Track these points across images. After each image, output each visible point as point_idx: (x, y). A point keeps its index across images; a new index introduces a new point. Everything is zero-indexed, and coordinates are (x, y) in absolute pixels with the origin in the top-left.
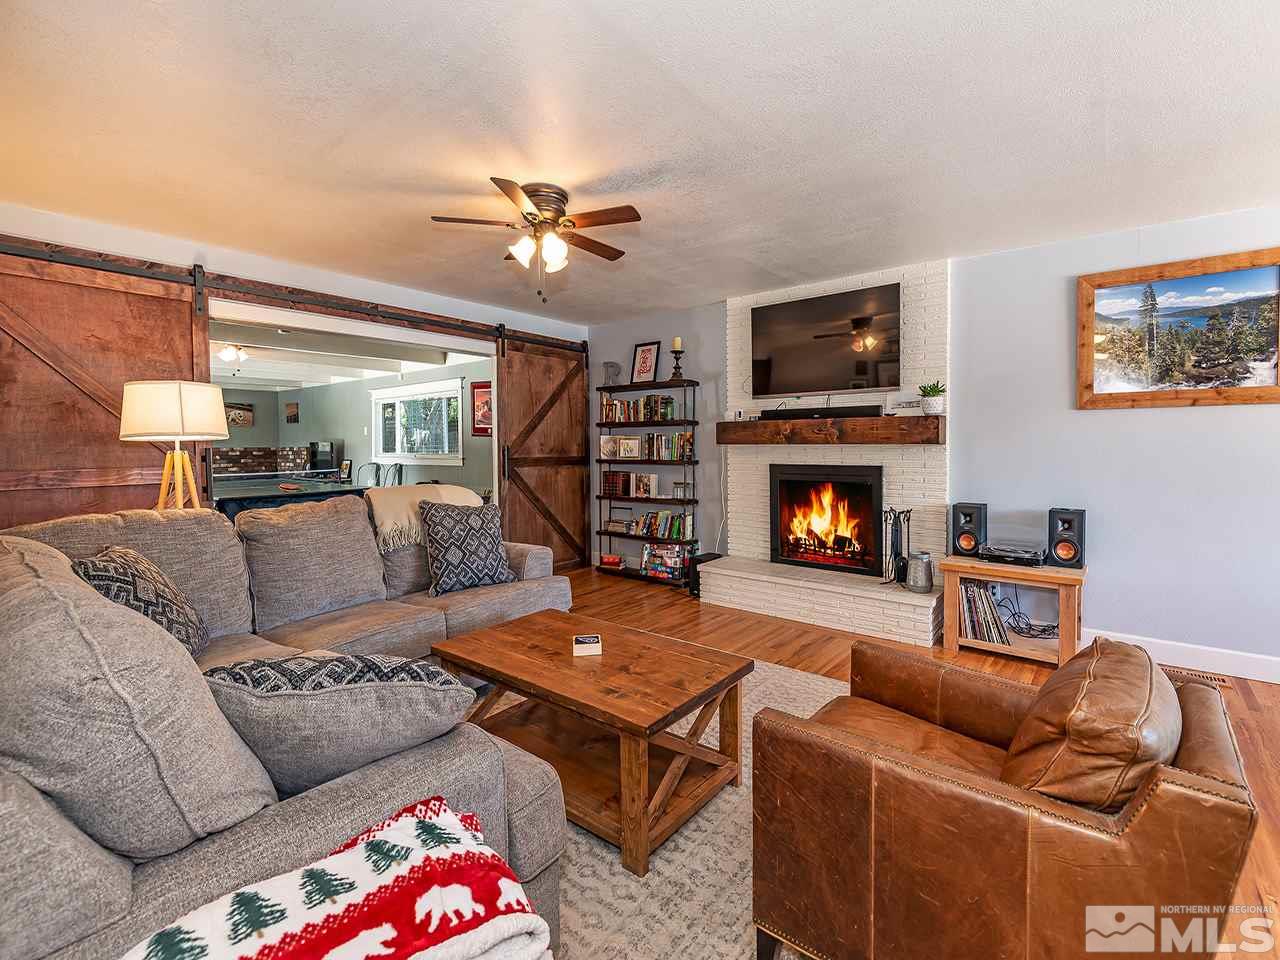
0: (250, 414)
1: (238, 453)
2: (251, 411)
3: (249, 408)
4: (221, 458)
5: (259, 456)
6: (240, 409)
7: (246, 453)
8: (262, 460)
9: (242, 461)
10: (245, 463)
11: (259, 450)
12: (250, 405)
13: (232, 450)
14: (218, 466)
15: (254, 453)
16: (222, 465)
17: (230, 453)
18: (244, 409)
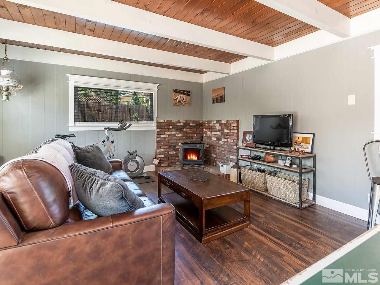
0: (188, 97)
1: (182, 124)
2: (189, 95)
3: (187, 93)
4: (173, 128)
5: (194, 127)
7: (186, 124)
8: (195, 129)
9: (184, 130)
10: (186, 131)
11: (194, 122)
12: (189, 92)
13: (179, 122)
14: (171, 133)
15: (191, 124)
16: (173, 133)
17: (178, 124)
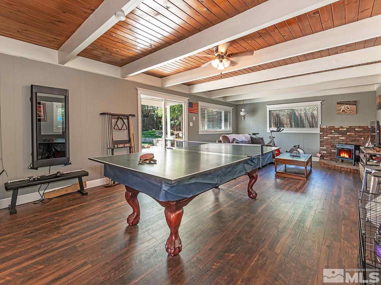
0: (355, 107)
1: (345, 129)
2: (355, 105)
4: (335, 132)
5: (360, 132)
6: (347, 104)
7: (350, 129)
8: (362, 134)
9: (348, 134)
10: (350, 135)
11: (360, 127)
12: (355, 102)
13: (342, 128)
14: (333, 136)
15: (356, 129)
16: (335, 136)
17: (340, 129)
18: (350, 104)
